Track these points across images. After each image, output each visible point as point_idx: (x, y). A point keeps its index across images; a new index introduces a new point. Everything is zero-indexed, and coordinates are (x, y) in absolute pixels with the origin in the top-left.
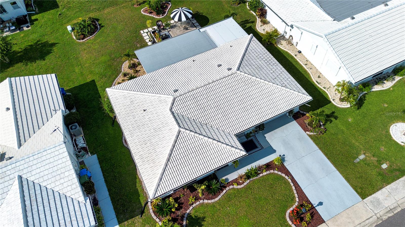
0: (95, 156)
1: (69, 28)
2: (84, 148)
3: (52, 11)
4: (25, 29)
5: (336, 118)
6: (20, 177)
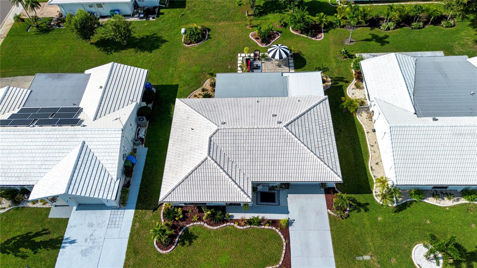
0: (147, 148)
1: (183, 31)
2: (141, 139)
3: (178, 10)
4: (151, 19)
5: (366, 210)
6: (84, 143)
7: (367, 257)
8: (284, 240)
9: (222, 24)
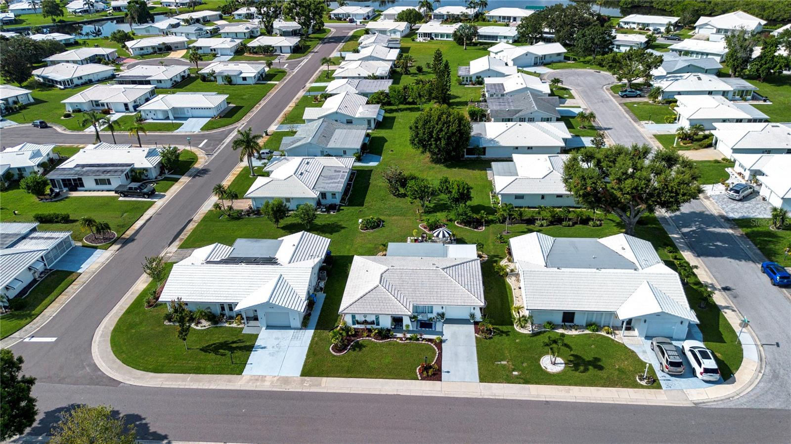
0: (325, 294)
1: (360, 221)
2: (321, 289)
3: (357, 208)
4: (332, 213)
5: (507, 335)
6: (281, 275)
7: (504, 363)
8: (437, 350)
9: (395, 217)
